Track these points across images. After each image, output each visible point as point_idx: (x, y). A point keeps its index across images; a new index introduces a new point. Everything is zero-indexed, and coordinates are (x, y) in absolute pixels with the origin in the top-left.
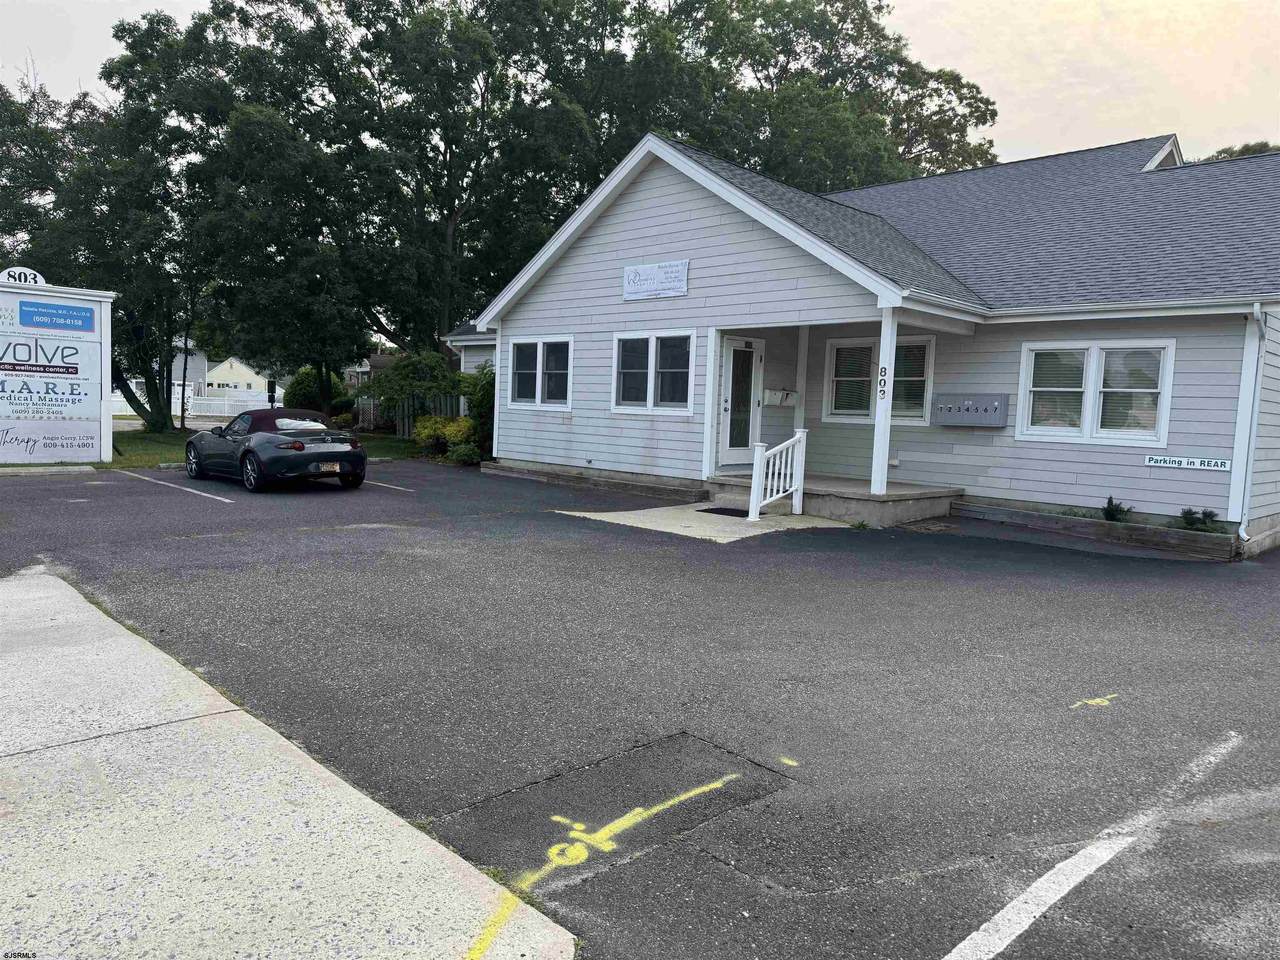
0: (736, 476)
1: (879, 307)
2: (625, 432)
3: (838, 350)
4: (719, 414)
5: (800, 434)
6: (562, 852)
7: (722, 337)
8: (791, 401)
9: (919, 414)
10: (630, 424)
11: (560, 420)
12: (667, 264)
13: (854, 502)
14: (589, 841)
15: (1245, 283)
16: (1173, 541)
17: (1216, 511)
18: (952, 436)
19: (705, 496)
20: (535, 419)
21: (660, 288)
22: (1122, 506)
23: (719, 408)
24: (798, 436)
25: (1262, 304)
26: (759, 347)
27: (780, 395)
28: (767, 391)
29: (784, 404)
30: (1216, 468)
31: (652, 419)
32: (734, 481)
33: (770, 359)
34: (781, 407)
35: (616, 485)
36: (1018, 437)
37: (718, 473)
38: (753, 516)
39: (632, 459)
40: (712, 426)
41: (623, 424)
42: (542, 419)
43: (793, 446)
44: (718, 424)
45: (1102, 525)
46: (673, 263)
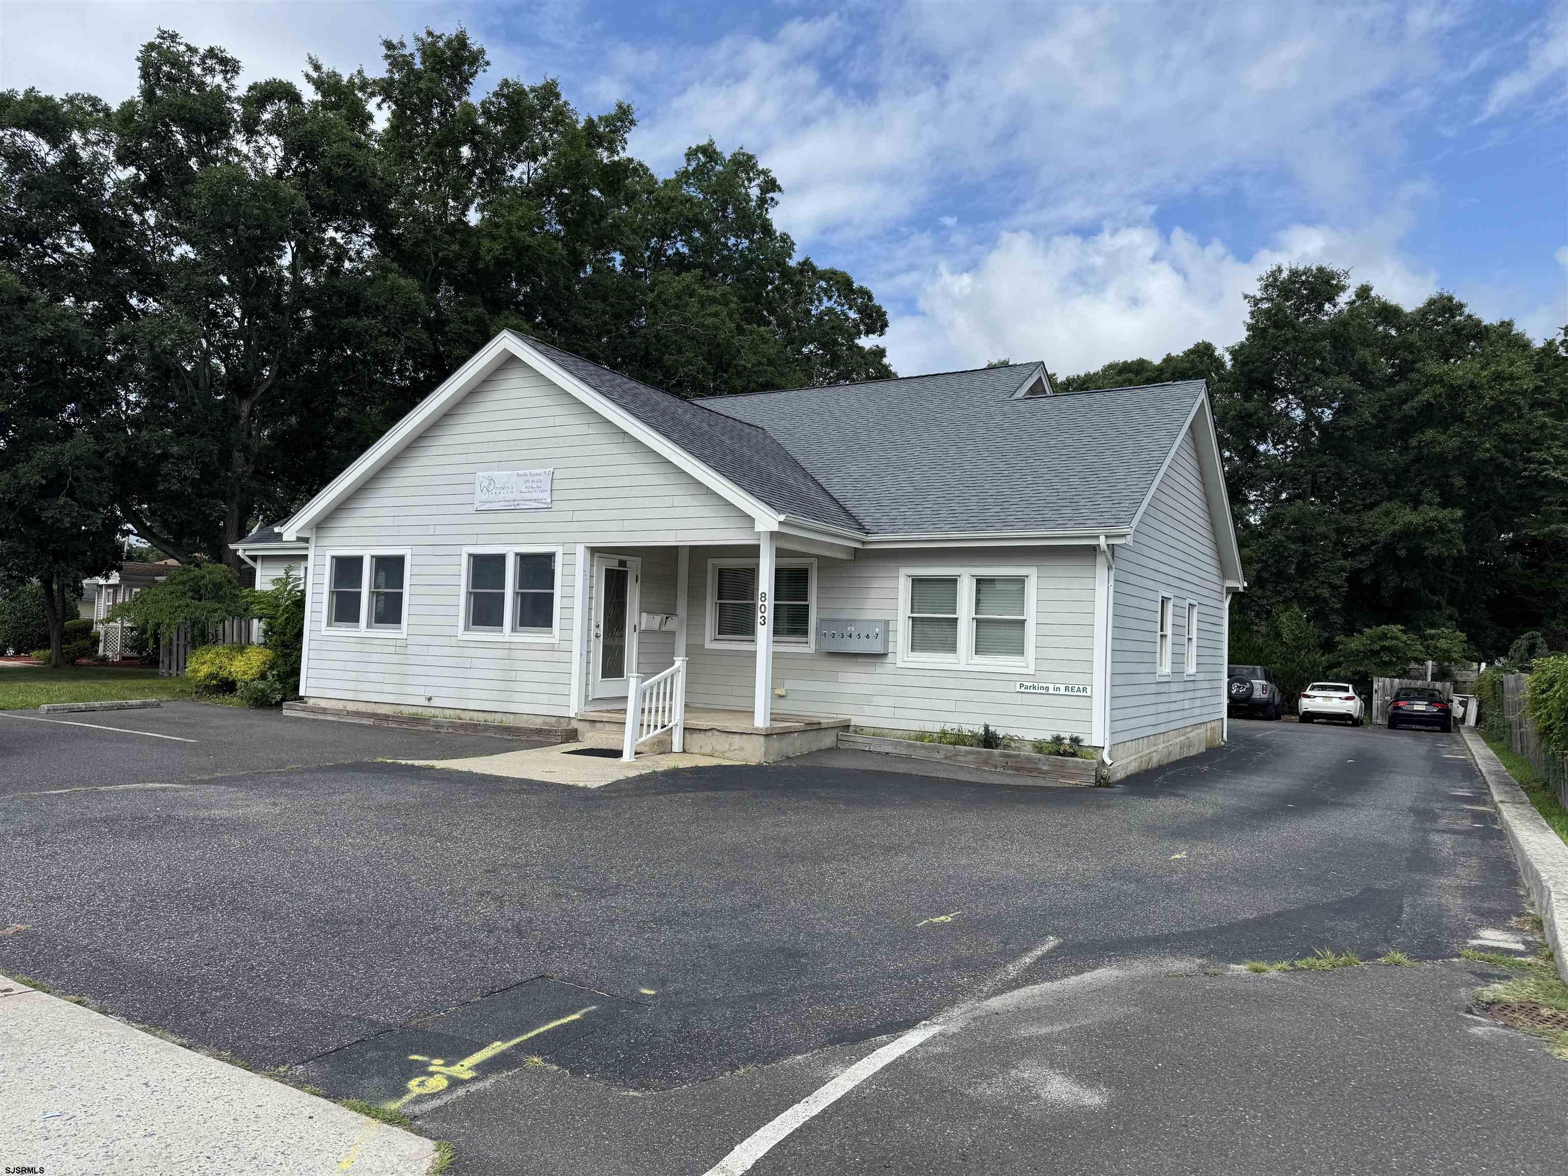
0: (608, 711)
1: (756, 530)
2: (477, 663)
3: (721, 571)
4: (589, 641)
5: (680, 662)
6: (422, 1084)
7: (592, 555)
8: (671, 625)
9: (803, 639)
10: (482, 653)
11: (392, 650)
12: (528, 472)
13: (737, 736)
14: (448, 1073)
15: (1093, 516)
16: (1045, 768)
17: (1081, 736)
18: (836, 664)
19: (572, 735)
20: (358, 647)
21: (519, 498)
22: (998, 733)
23: (589, 635)
24: (677, 664)
25: (1107, 537)
26: (634, 566)
27: (658, 619)
28: (644, 615)
29: (664, 629)
30: (1078, 693)
31: (509, 647)
32: (606, 717)
33: (646, 579)
34: (659, 632)
35: (465, 726)
36: (900, 664)
37: (588, 708)
38: (627, 756)
39: (484, 695)
40: (581, 655)
41: (471, 652)
42: (367, 648)
43: (672, 676)
44: (589, 652)
45: (979, 753)
46: (535, 471)
